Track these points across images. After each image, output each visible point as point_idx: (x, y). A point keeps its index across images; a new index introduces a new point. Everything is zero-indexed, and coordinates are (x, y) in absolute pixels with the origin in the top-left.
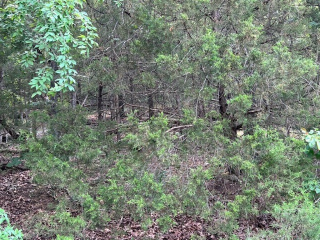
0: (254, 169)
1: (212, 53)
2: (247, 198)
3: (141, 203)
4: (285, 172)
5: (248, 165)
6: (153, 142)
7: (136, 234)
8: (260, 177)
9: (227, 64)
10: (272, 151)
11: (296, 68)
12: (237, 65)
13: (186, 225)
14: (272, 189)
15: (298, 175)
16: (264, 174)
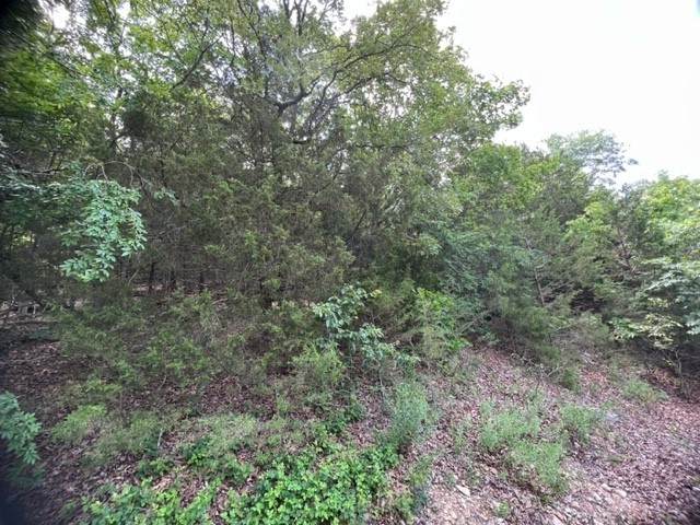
0: (280, 332)
1: (251, 247)
2: (274, 354)
3: (180, 366)
4: (302, 332)
5: (276, 329)
6: (198, 313)
7: (178, 393)
8: (284, 337)
10: (294, 318)
11: (311, 261)
14: (293, 346)
15: (311, 334)
16: (287, 335)
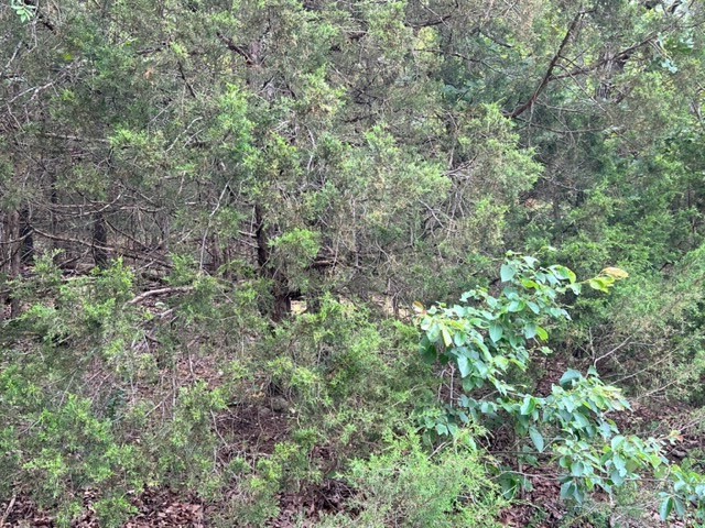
0: (317, 386)
1: (238, 136)
2: (300, 449)
3: (57, 467)
4: (378, 390)
5: (305, 376)
6: (96, 325)
8: (328, 402)
9: (270, 161)
10: (356, 347)
11: (409, 181)
12: (290, 166)
13: (168, 511)
14: (351, 427)
15: (404, 397)
16: (336, 395)
